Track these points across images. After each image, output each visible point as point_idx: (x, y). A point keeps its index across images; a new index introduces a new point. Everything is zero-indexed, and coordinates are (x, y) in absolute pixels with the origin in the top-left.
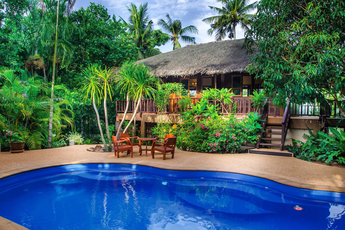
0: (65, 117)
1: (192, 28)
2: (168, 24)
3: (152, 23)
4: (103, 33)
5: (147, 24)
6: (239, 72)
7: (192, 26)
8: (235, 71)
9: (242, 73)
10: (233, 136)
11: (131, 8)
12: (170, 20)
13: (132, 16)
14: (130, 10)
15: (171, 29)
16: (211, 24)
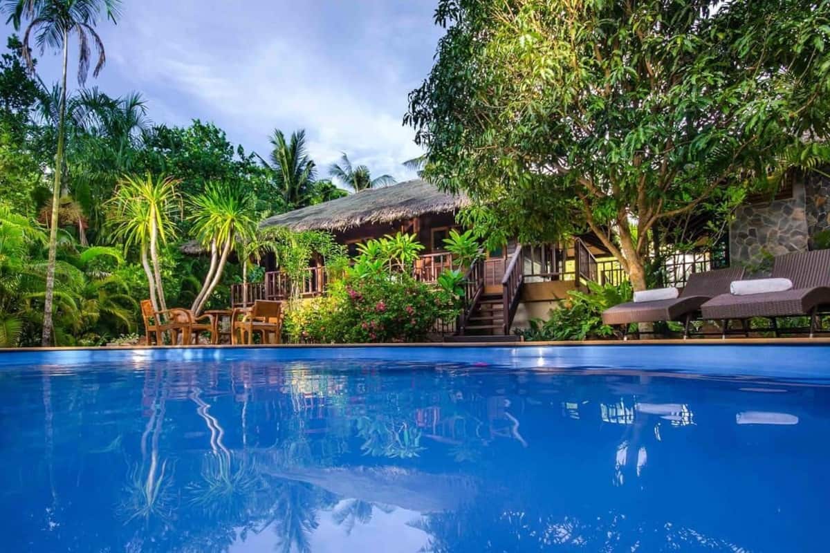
0: (113, 307)
1: (387, 179)
2: (347, 173)
3: (314, 165)
4: (214, 170)
5: (303, 168)
6: (435, 213)
7: (387, 176)
8: (428, 210)
9: (440, 213)
10: (408, 307)
11: (276, 139)
12: (350, 167)
13: (275, 152)
14: (274, 142)
15: (352, 182)
16: (418, 170)
